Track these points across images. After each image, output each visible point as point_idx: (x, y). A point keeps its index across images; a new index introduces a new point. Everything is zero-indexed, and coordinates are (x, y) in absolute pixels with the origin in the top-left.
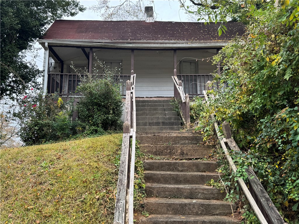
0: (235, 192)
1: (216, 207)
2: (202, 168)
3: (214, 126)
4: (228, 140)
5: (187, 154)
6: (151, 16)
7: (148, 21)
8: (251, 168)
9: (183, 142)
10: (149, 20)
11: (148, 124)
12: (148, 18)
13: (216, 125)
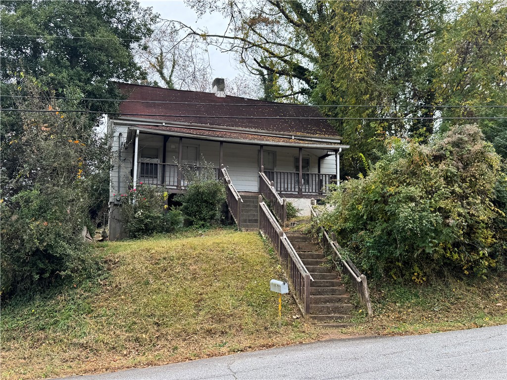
0: (341, 266)
1: (327, 276)
2: (315, 256)
3: (324, 233)
4: (334, 242)
5: (302, 249)
6: (222, 89)
7: (218, 96)
8: (347, 256)
9: (297, 240)
10: (220, 94)
11: (248, 221)
12: (219, 92)
13: (325, 233)
